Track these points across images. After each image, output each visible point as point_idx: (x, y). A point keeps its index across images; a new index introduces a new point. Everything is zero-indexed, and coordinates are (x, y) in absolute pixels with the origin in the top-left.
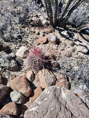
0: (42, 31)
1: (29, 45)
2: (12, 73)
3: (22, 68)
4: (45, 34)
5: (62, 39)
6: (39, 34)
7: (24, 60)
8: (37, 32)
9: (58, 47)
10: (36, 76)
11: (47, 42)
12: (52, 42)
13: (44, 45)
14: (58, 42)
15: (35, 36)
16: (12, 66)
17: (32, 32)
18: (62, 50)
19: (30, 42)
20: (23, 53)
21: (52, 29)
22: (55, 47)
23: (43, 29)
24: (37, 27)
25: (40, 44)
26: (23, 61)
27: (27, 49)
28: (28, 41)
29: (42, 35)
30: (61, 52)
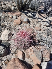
0: (14, 15)
1: (8, 28)
4: (17, 17)
5: (30, 19)
6: (12, 17)
7: (9, 42)
8: (10, 16)
9: (30, 25)
10: (25, 54)
11: (21, 23)
12: (25, 22)
13: (19, 26)
14: (29, 22)
15: (10, 20)
17: (6, 16)
18: (33, 27)
19: (8, 25)
20: (7, 36)
21: (21, 13)
22: (28, 25)
23: (14, 13)
24: (9, 12)
25: (16, 25)
28: (6, 24)
29: (15, 18)
30: (34, 28)
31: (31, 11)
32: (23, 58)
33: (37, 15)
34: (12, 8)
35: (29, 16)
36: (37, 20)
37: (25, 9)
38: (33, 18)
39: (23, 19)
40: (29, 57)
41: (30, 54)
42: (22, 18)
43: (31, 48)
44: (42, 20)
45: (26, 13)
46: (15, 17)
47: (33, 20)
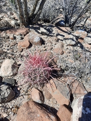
0: (17, 33)
1: (10, 55)
2: (10, 105)
3: (19, 91)
4: (23, 37)
5: (44, 37)
6: (15, 38)
7: (15, 78)
8: (11, 36)
9: (45, 47)
10: (44, 93)
11: (31, 45)
12: (36, 44)
13: (28, 50)
14: (42, 42)
15: (11, 42)
16: (6, 95)
17: (4, 38)
18: (51, 49)
19: (8, 52)
20: (10, 69)
21: (27, 29)
22: (42, 47)
23: (16, 31)
24: (8, 31)
25: (23, 49)
26: (15, 80)
27: (14, 61)
28: (6, 51)
29: (20, 38)
30: (52, 51)
31: (44, 24)
32: (41, 100)
33: (55, 30)
34: (13, 23)
35: (43, 33)
36: (55, 38)
37: (34, 22)
38: (48, 35)
39: (33, 39)
40: (50, 97)
41: (51, 92)
42: (30, 37)
43: (51, 81)
44: (64, 36)
45: (36, 29)
46: (18, 37)
47: (50, 39)
